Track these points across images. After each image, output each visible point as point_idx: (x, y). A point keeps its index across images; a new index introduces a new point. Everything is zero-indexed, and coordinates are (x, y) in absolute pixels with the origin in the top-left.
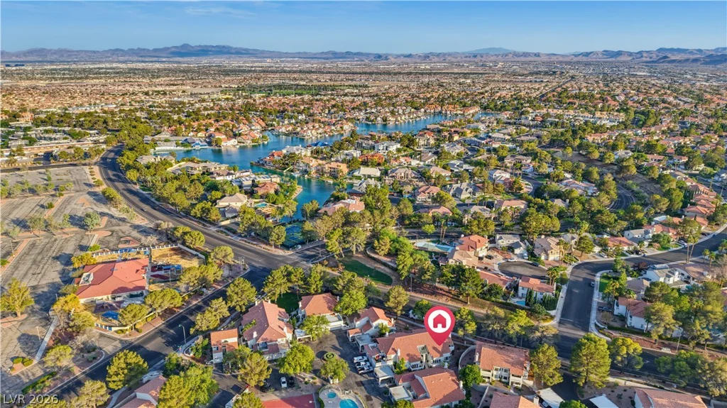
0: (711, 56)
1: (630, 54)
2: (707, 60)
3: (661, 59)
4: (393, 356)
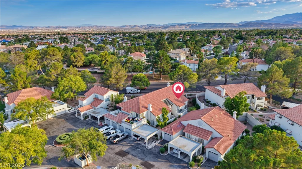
0: (163, 26)
1: (139, 26)
2: (163, 27)
3: (149, 27)
4: (145, 114)
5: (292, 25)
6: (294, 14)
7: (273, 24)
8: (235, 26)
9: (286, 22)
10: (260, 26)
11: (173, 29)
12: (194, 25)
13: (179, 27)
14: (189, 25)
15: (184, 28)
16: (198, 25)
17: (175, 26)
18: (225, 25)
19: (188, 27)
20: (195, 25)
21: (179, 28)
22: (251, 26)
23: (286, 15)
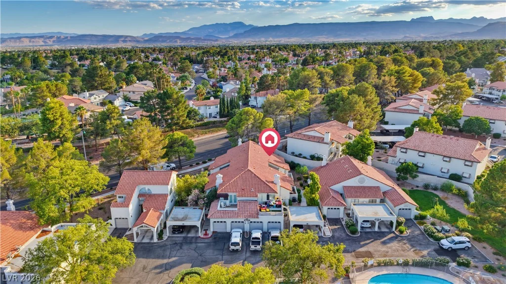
5: (216, 40)
6: (213, 25)
7: (193, 39)
8: (139, 41)
9: (207, 35)
10: (176, 42)
11: (17, 44)
12: (62, 37)
13: (30, 41)
14: (51, 37)
15: (43, 44)
16: (71, 37)
17: (19, 38)
18: (122, 39)
19: (50, 41)
20: (63, 39)
21: (31, 44)
22: (163, 41)
23: (205, 25)
